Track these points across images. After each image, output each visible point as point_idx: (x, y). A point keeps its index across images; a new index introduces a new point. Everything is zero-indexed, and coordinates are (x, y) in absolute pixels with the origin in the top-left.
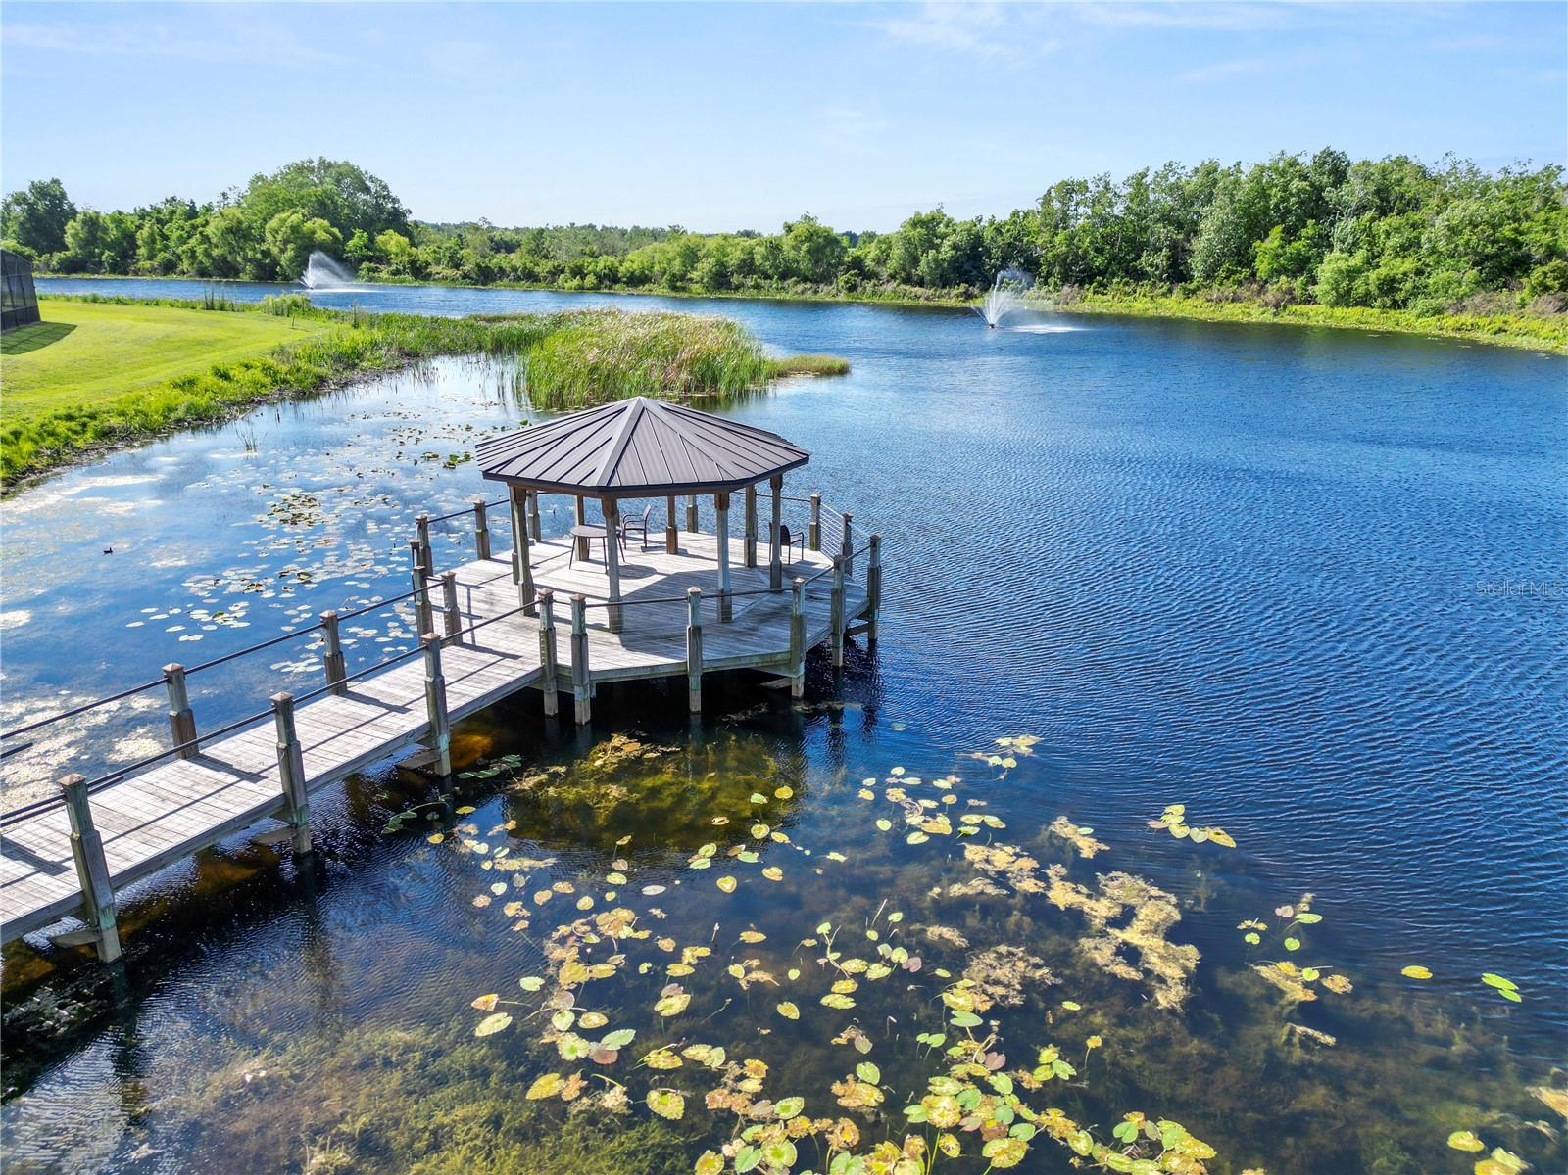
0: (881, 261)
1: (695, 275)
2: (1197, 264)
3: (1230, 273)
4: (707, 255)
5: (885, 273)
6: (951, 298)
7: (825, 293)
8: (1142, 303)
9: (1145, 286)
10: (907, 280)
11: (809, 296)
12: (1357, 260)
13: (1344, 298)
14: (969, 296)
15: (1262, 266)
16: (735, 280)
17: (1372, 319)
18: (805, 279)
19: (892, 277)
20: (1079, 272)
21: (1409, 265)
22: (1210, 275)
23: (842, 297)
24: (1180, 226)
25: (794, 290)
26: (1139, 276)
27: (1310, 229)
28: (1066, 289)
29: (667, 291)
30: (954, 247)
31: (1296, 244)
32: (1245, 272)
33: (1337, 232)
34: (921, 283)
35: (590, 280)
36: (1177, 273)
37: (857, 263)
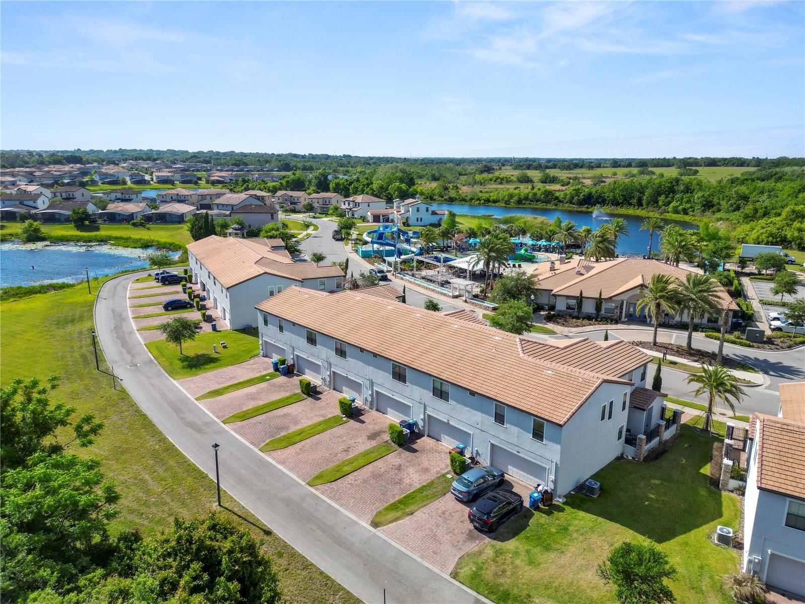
0: (565, 198)
1: (512, 201)
2: (644, 202)
3: (652, 205)
4: (515, 195)
5: (565, 201)
6: (584, 209)
7: (549, 206)
8: (631, 211)
9: (632, 207)
10: (571, 203)
11: (544, 207)
12: (677, 204)
13: (676, 211)
14: (588, 208)
15: (660, 203)
16: (523, 202)
17: (680, 217)
18: (543, 202)
19: (567, 202)
20: (615, 203)
21: (689, 205)
22: (648, 204)
23: (554, 207)
24: (641, 193)
25: (540, 205)
26: (630, 204)
27: (671, 195)
28: (613, 207)
29: (504, 205)
30: (584, 195)
31: (668, 199)
32: (656, 205)
33: (676, 197)
34: (574, 204)
35: (482, 201)
36: (640, 204)
37: (557, 198)
